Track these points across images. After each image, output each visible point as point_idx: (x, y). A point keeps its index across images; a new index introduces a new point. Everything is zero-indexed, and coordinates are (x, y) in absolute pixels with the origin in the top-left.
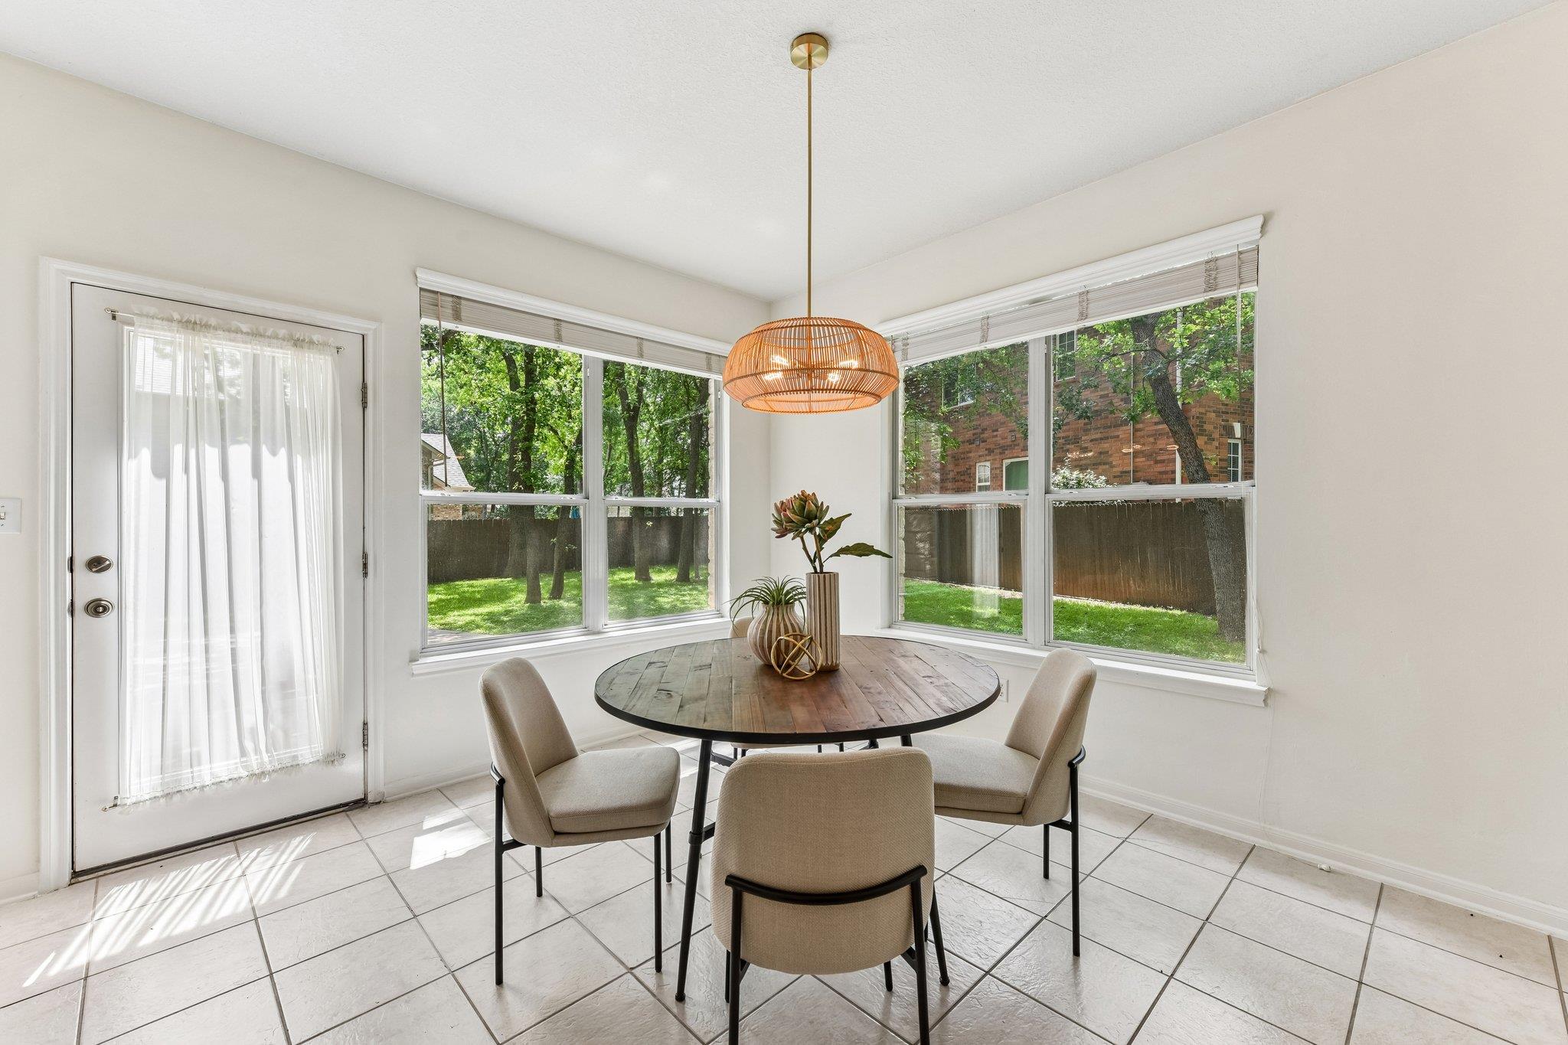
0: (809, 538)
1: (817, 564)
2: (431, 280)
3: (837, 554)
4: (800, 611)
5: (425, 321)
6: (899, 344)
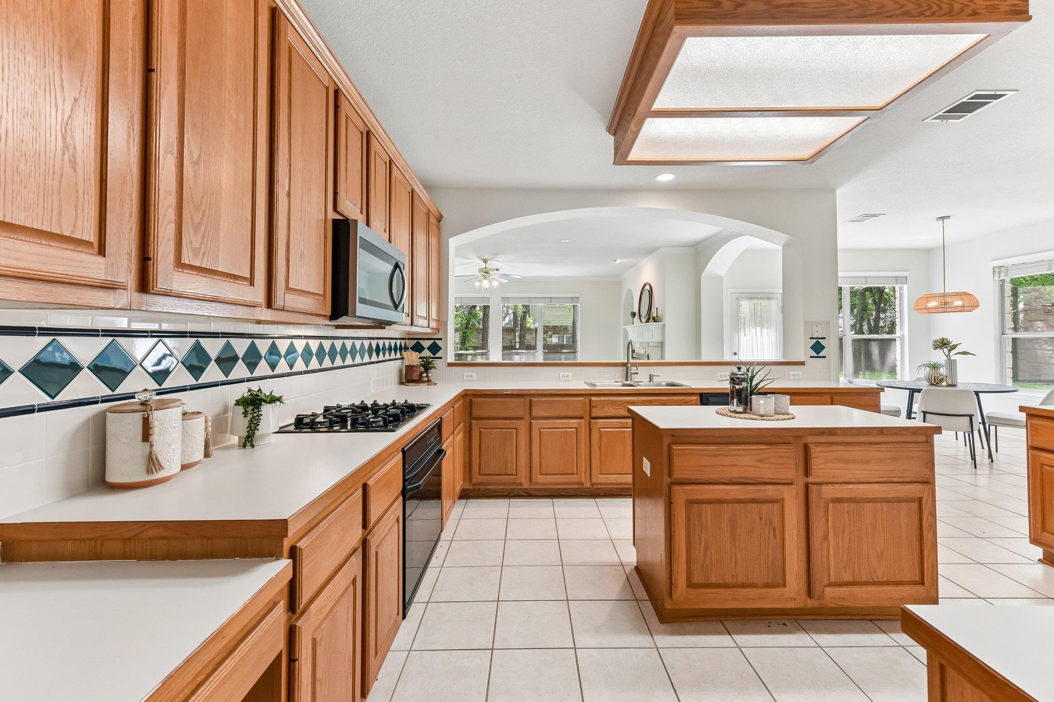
0: (945, 350)
1: (949, 357)
3: (955, 354)
4: (943, 371)
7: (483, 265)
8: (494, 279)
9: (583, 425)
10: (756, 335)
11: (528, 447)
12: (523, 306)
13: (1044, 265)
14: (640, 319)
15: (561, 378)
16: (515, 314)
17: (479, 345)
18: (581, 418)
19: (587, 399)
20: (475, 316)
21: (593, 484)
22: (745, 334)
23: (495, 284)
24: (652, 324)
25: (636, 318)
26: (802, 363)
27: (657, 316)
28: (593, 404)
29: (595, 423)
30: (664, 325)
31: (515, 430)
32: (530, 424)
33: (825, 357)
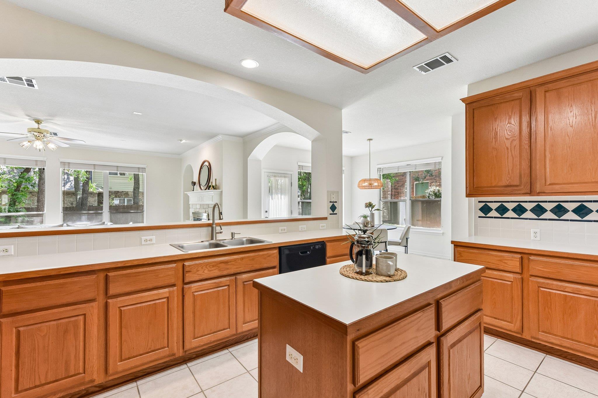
0: (370, 208)
1: (371, 212)
2: (300, 164)
3: (374, 210)
4: (369, 219)
5: (299, 171)
6: (381, 169)
7: (36, 126)
8: (50, 142)
9: (175, 293)
10: (278, 199)
11: (102, 332)
12: (87, 172)
13: (396, 169)
14: (200, 187)
15: (143, 243)
16: (77, 180)
17: (33, 207)
18: (174, 285)
19: (180, 264)
20: (29, 179)
21: (186, 351)
22: (272, 199)
23: (51, 146)
24: (212, 192)
25: (197, 187)
26: (326, 218)
27: (216, 185)
28: (187, 269)
29: (189, 288)
30: (222, 192)
31: (81, 318)
32: (106, 306)
33: (336, 214)
